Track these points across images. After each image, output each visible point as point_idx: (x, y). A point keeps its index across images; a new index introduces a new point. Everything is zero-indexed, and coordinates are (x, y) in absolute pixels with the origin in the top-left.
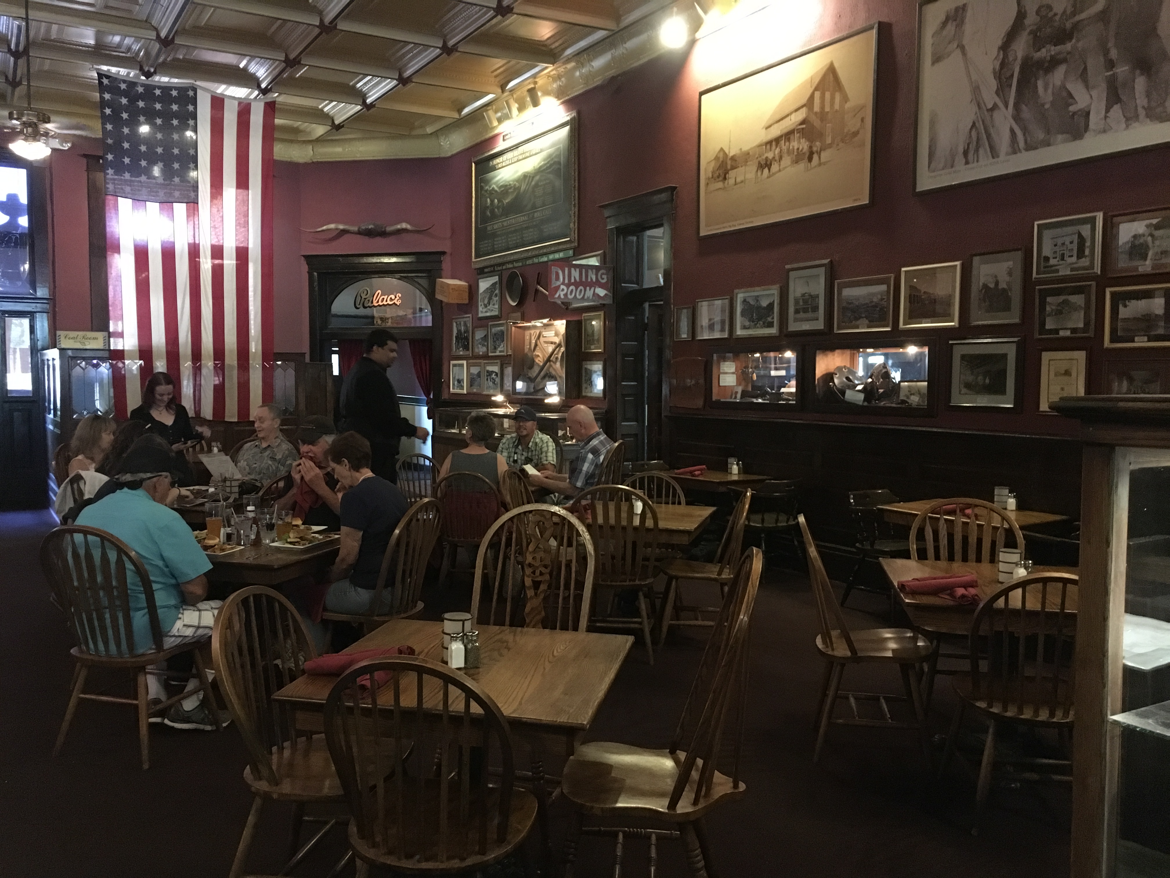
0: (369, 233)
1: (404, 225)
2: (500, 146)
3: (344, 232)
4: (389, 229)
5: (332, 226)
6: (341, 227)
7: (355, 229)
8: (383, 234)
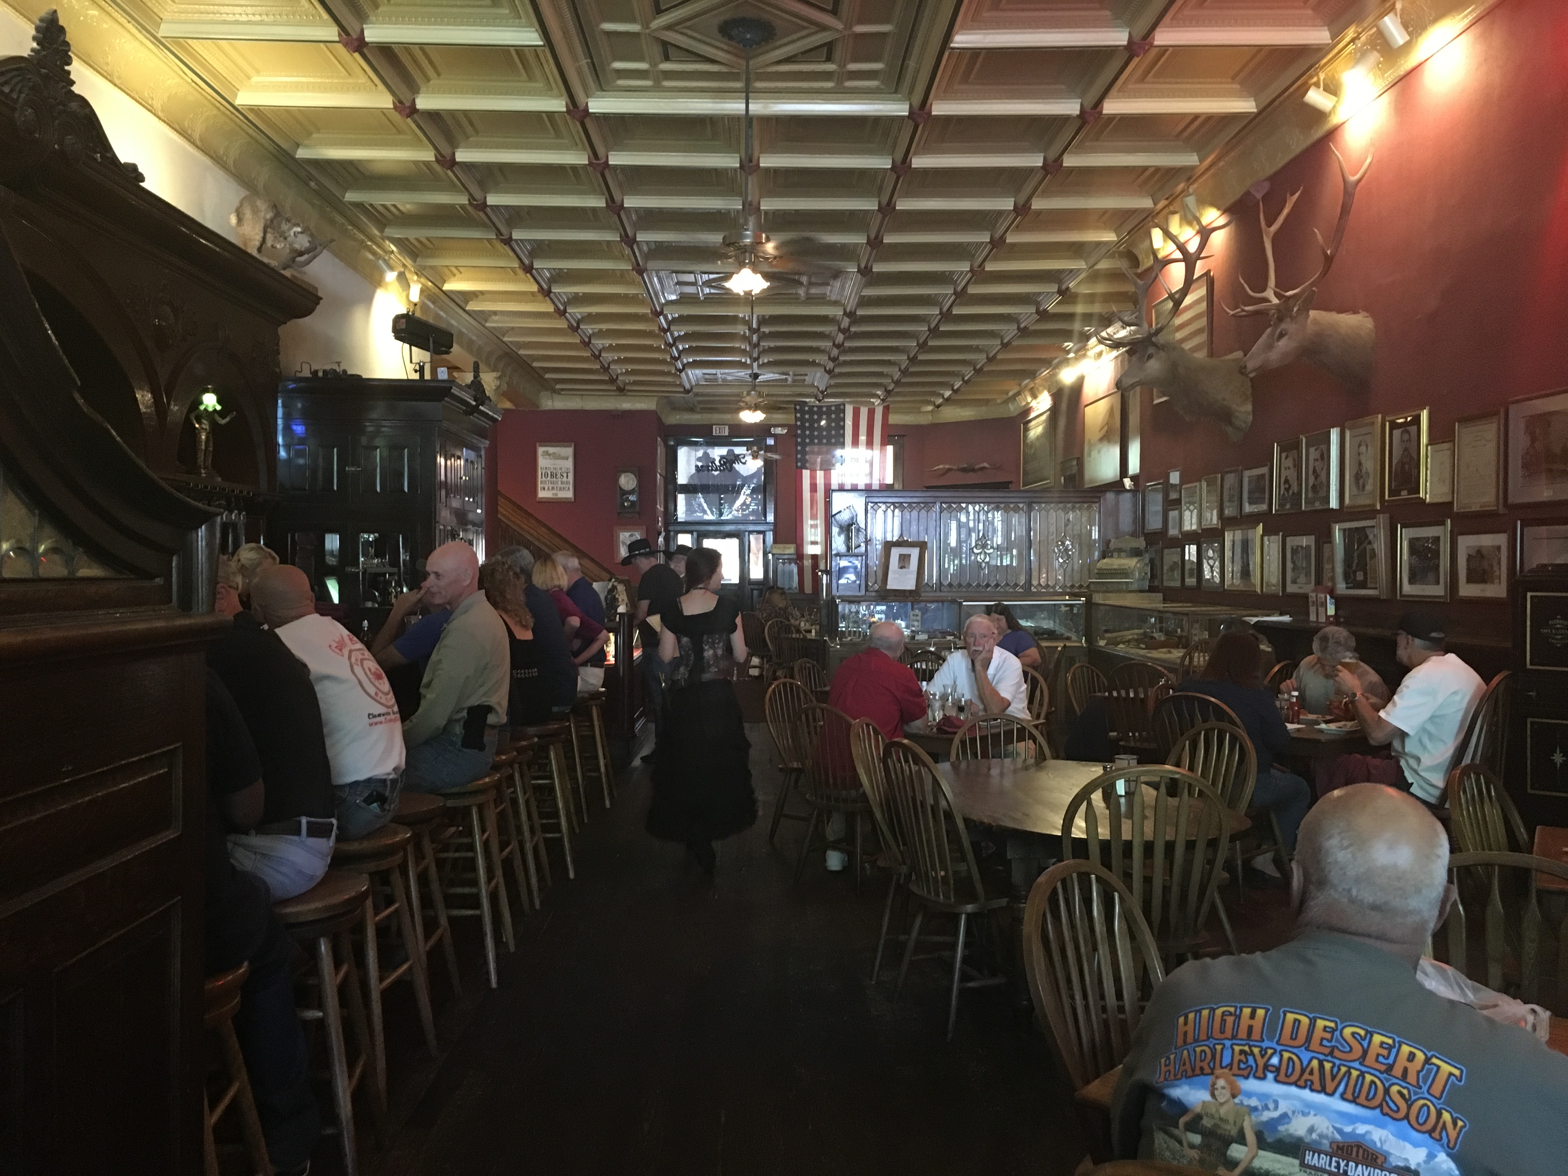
0: (964, 470)
1: (985, 465)
2: (1032, 415)
3: (949, 470)
4: (977, 467)
5: (941, 466)
6: (947, 467)
7: (955, 467)
8: (973, 470)
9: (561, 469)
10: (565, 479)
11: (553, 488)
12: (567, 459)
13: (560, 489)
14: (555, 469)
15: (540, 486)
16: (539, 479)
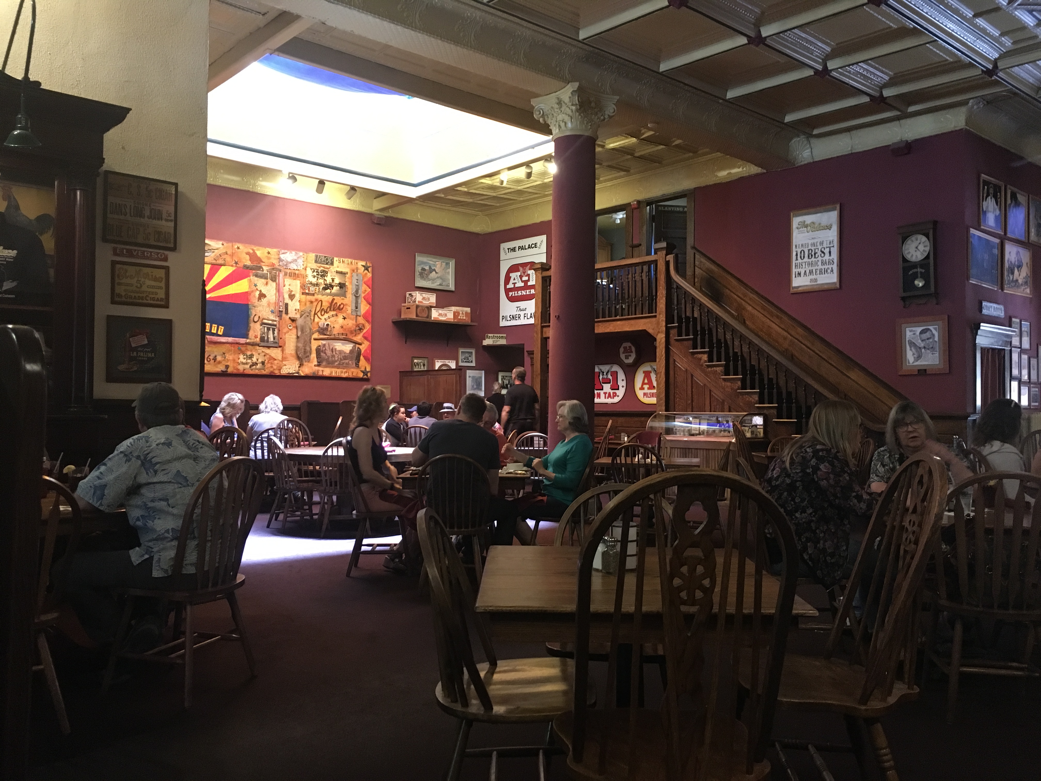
9: (821, 243)
10: (827, 257)
11: (811, 272)
12: (829, 227)
13: (821, 273)
14: (813, 245)
15: (794, 270)
16: (794, 262)
